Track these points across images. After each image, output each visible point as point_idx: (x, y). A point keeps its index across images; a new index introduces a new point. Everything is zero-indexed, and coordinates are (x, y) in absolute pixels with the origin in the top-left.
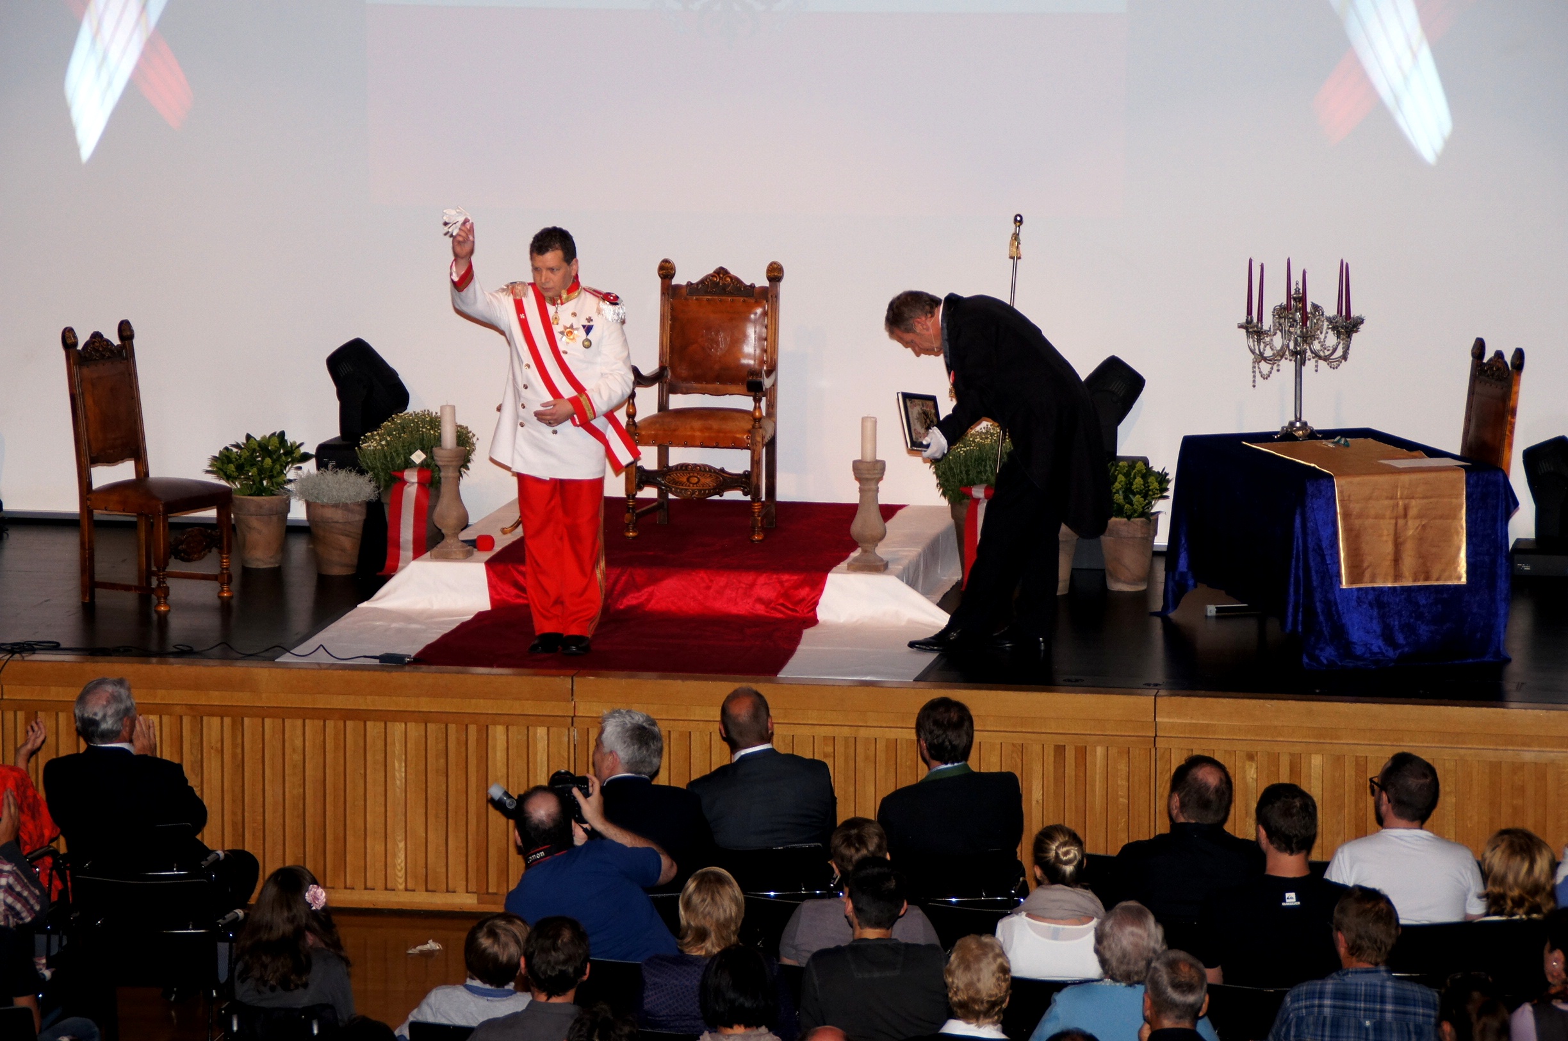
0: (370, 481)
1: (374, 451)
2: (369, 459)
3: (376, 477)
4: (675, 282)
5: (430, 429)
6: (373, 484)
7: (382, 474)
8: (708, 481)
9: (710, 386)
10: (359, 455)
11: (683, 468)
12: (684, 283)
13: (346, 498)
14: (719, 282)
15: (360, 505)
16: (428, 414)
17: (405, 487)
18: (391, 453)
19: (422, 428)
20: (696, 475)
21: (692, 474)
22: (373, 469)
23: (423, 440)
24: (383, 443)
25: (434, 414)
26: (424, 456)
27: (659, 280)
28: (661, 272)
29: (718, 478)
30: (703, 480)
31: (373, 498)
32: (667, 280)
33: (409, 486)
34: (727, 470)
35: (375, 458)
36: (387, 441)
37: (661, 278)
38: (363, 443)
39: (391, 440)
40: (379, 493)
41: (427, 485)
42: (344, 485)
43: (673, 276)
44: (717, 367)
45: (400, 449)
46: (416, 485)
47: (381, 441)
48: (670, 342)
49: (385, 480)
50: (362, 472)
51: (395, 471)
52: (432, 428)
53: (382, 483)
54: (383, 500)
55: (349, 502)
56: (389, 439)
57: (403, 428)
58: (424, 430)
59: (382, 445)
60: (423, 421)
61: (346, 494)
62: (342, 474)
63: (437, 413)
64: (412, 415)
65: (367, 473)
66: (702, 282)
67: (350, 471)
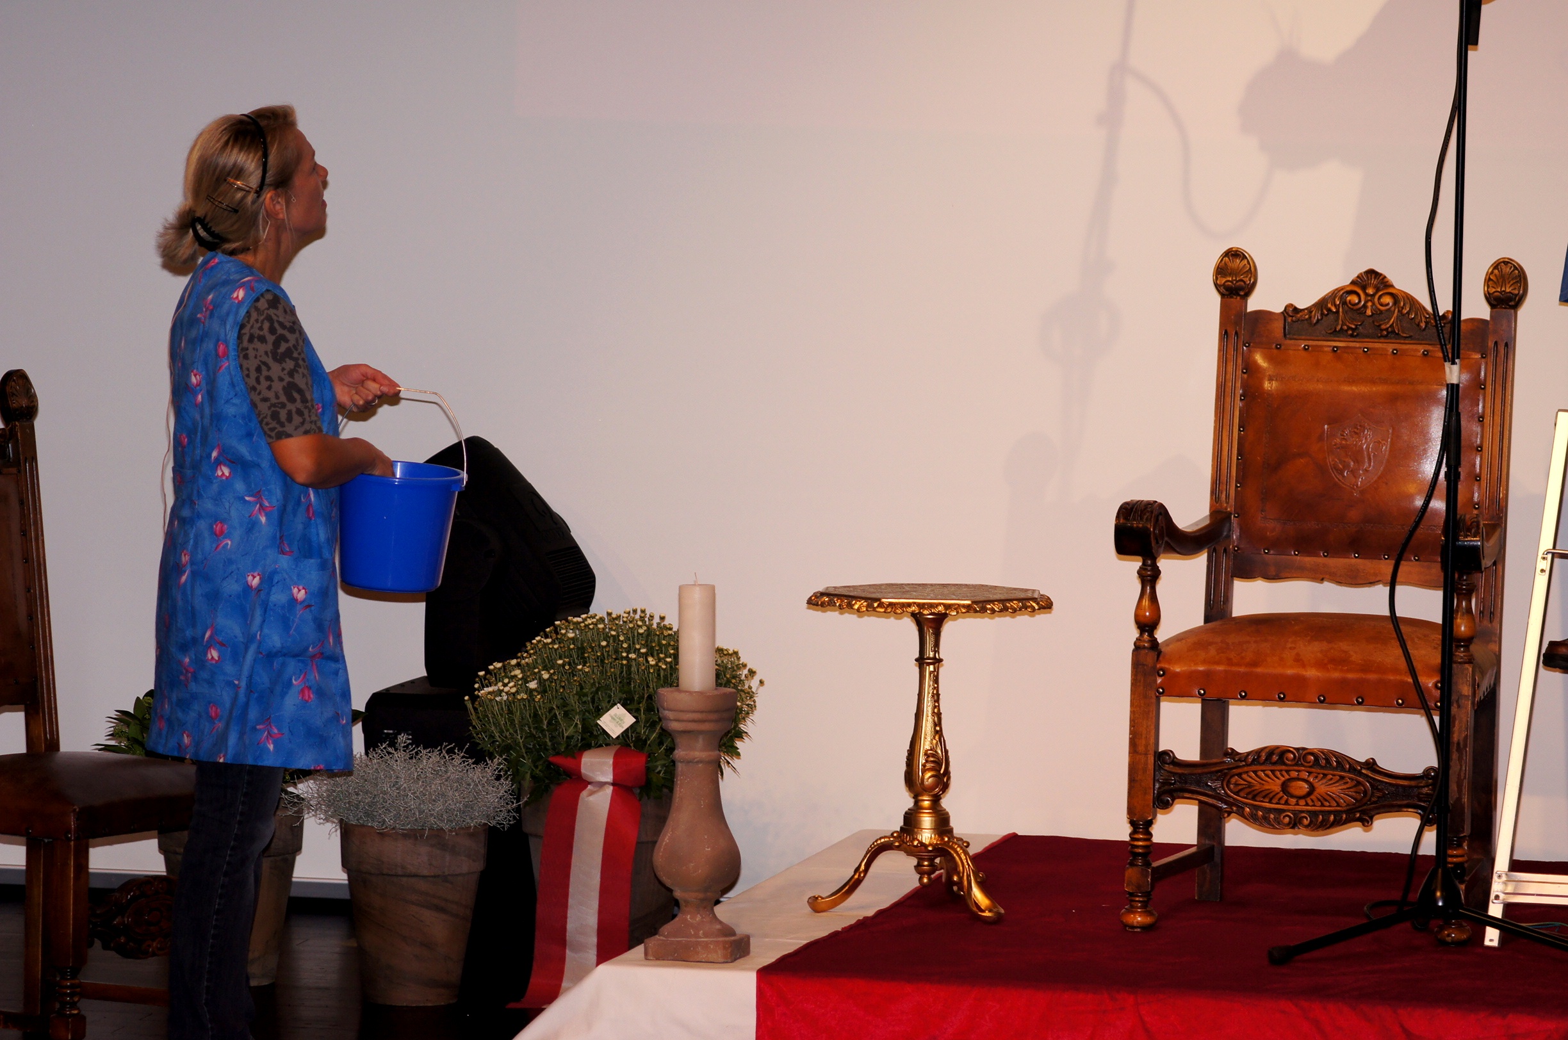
0: (498, 778)
1: (509, 704)
2: (497, 724)
3: (513, 770)
4: (1254, 304)
5: (646, 655)
6: (506, 784)
7: (527, 761)
8: (1336, 789)
9: (1337, 563)
10: (473, 717)
11: (1274, 757)
12: (1278, 309)
13: (440, 817)
14: (1365, 306)
15: (472, 834)
16: (642, 619)
17: (584, 794)
18: (551, 709)
19: (628, 651)
20: (1305, 775)
21: (1294, 774)
22: (506, 749)
23: (630, 679)
24: (533, 685)
25: (656, 620)
26: (629, 720)
27: (1217, 298)
28: (1222, 281)
29: (1359, 783)
30: (1322, 788)
31: (504, 820)
32: (1236, 300)
33: (592, 793)
34: (1384, 764)
35: (512, 722)
36: (541, 682)
37: (1223, 295)
38: (483, 687)
39: (550, 679)
40: (518, 810)
41: (637, 791)
42: (436, 785)
43: (1249, 289)
44: (1354, 514)
45: (573, 701)
46: (609, 790)
47: (525, 680)
48: (1239, 454)
49: (533, 777)
50: (478, 756)
51: (558, 754)
52: (651, 652)
53: (527, 783)
54: (528, 828)
55: (446, 827)
56: (546, 676)
57: (581, 650)
58: (632, 656)
59: (530, 692)
60: (632, 636)
61: (439, 807)
62: (430, 759)
63: (662, 618)
64: (602, 620)
65: (492, 758)
66: (1321, 304)
67: (450, 752)
